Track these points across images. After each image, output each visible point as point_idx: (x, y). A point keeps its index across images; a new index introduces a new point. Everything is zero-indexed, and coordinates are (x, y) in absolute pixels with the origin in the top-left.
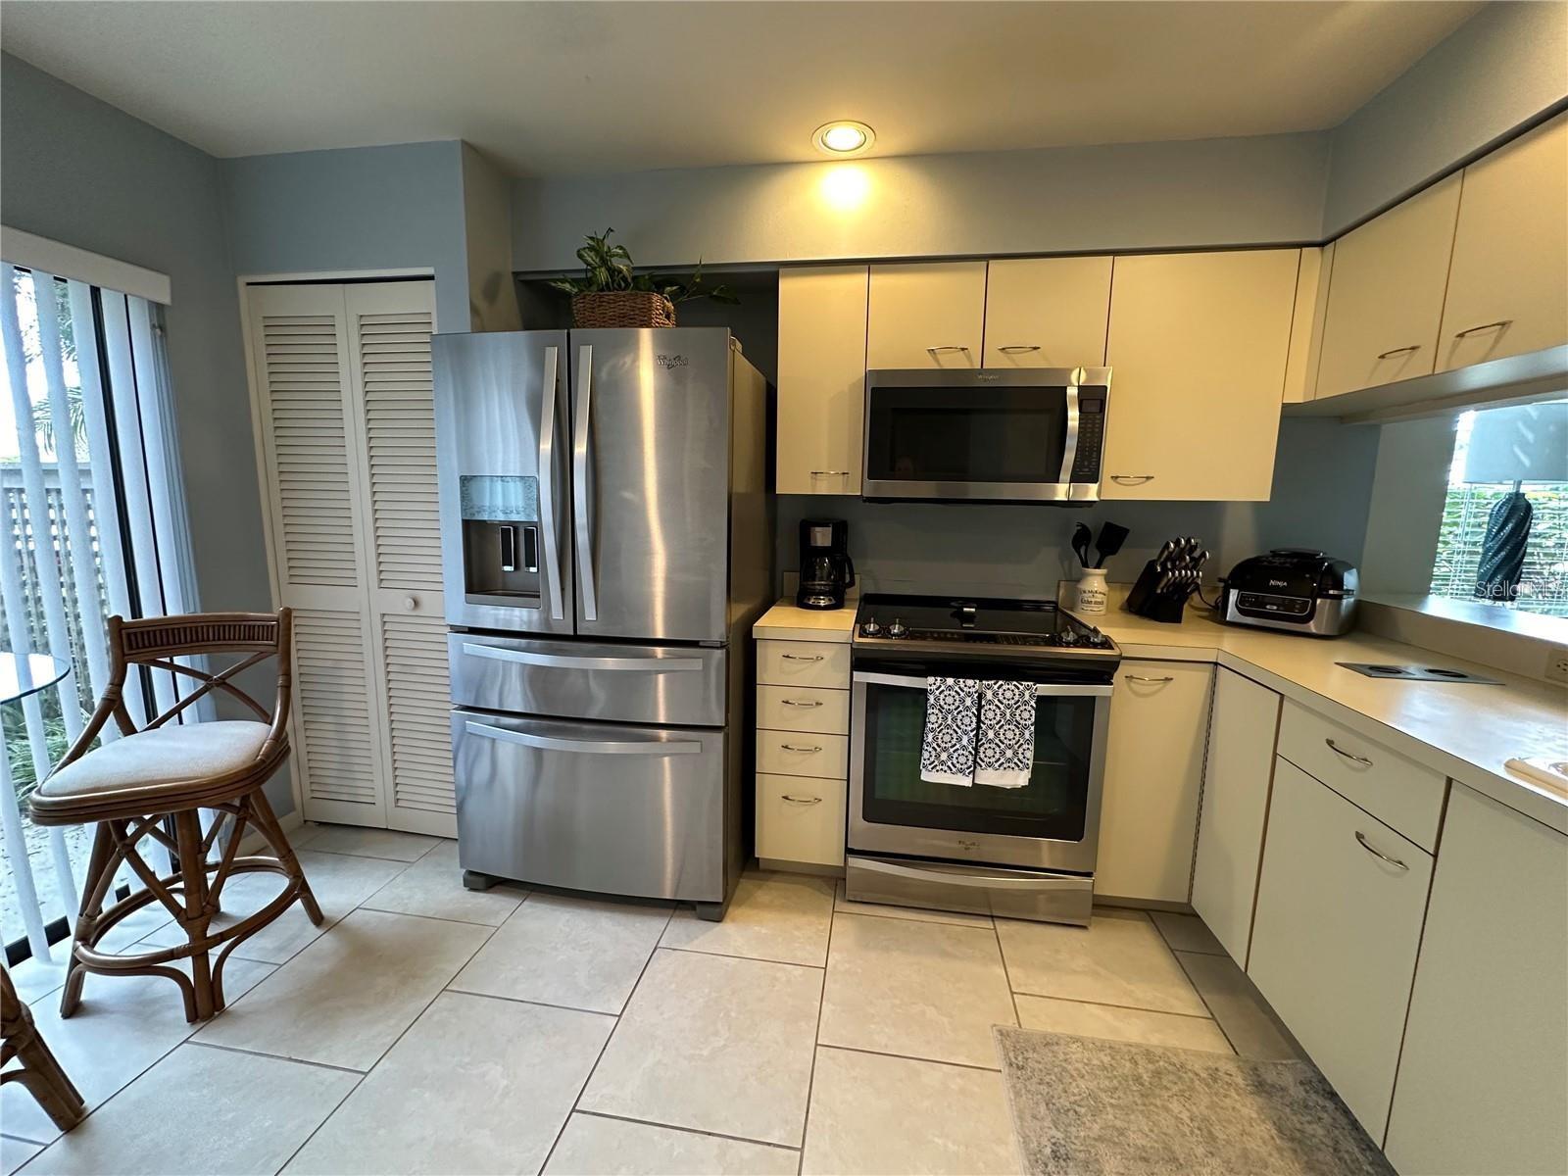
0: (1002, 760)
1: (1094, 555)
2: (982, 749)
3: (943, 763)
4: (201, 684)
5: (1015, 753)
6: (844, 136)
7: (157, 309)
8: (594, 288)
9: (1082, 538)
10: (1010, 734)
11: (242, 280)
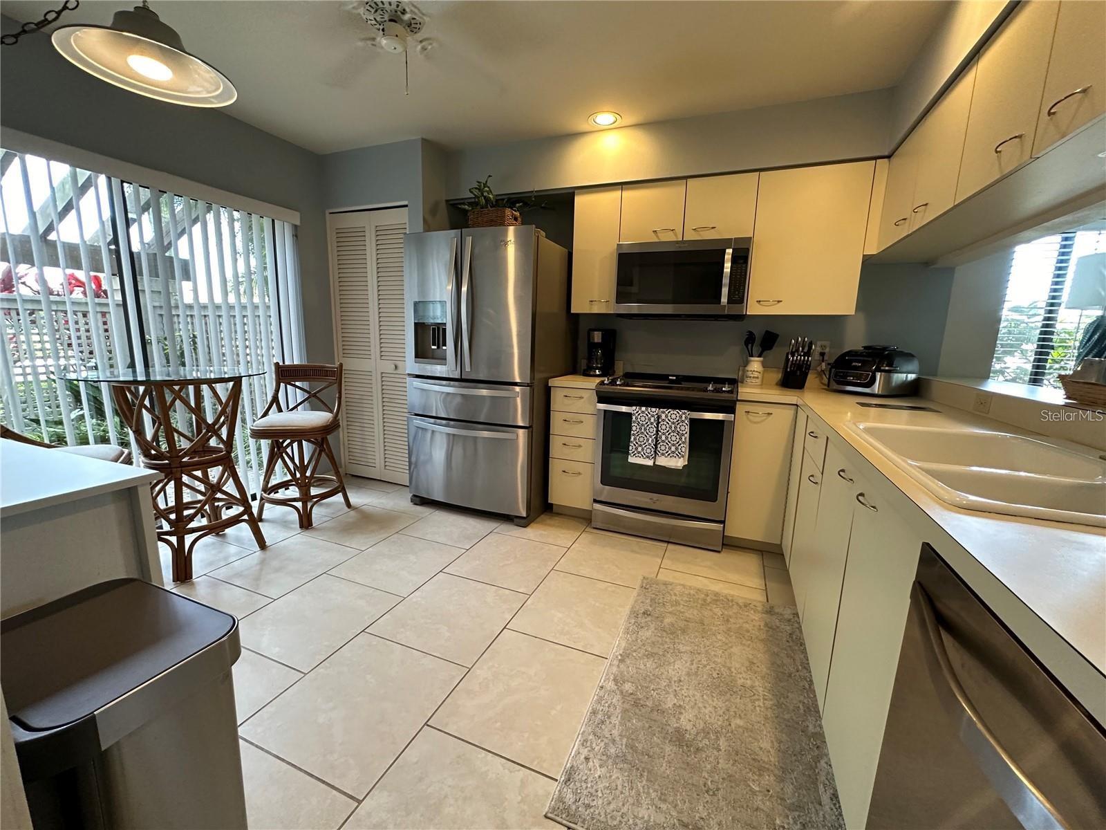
0: (669, 452)
1: (756, 349)
2: (659, 446)
3: (639, 453)
4: (307, 395)
5: (677, 449)
6: (605, 118)
7: (295, 227)
8: (479, 207)
9: (750, 339)
10: (674, 438)
11: (327, 212)
